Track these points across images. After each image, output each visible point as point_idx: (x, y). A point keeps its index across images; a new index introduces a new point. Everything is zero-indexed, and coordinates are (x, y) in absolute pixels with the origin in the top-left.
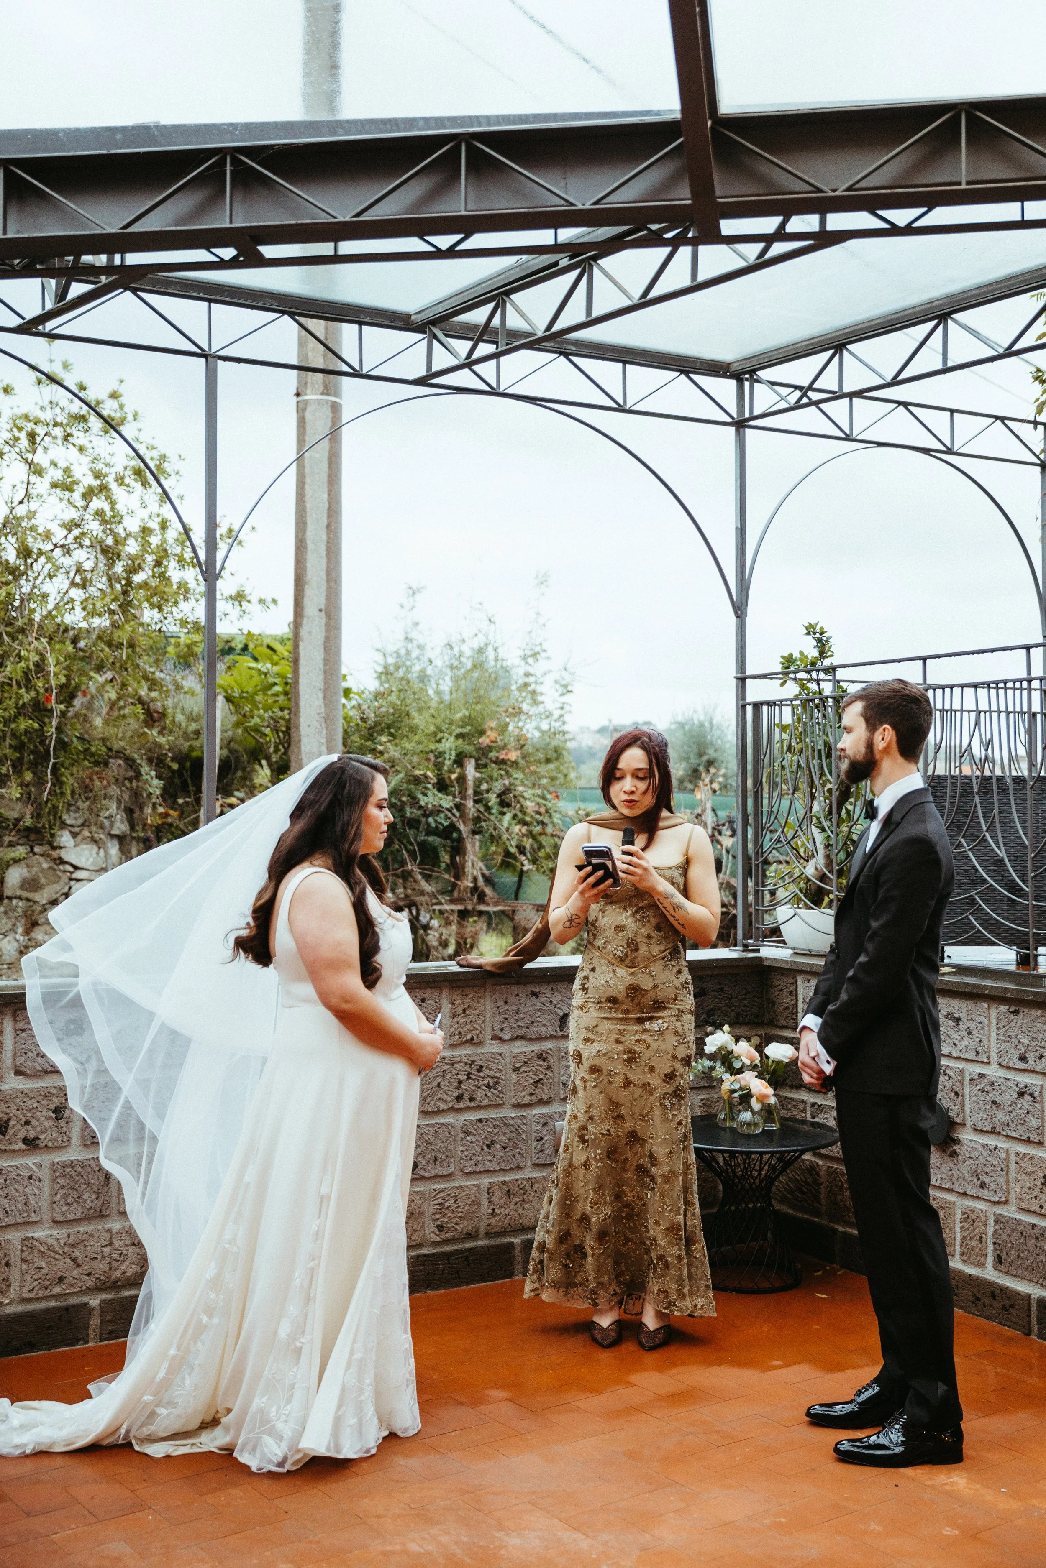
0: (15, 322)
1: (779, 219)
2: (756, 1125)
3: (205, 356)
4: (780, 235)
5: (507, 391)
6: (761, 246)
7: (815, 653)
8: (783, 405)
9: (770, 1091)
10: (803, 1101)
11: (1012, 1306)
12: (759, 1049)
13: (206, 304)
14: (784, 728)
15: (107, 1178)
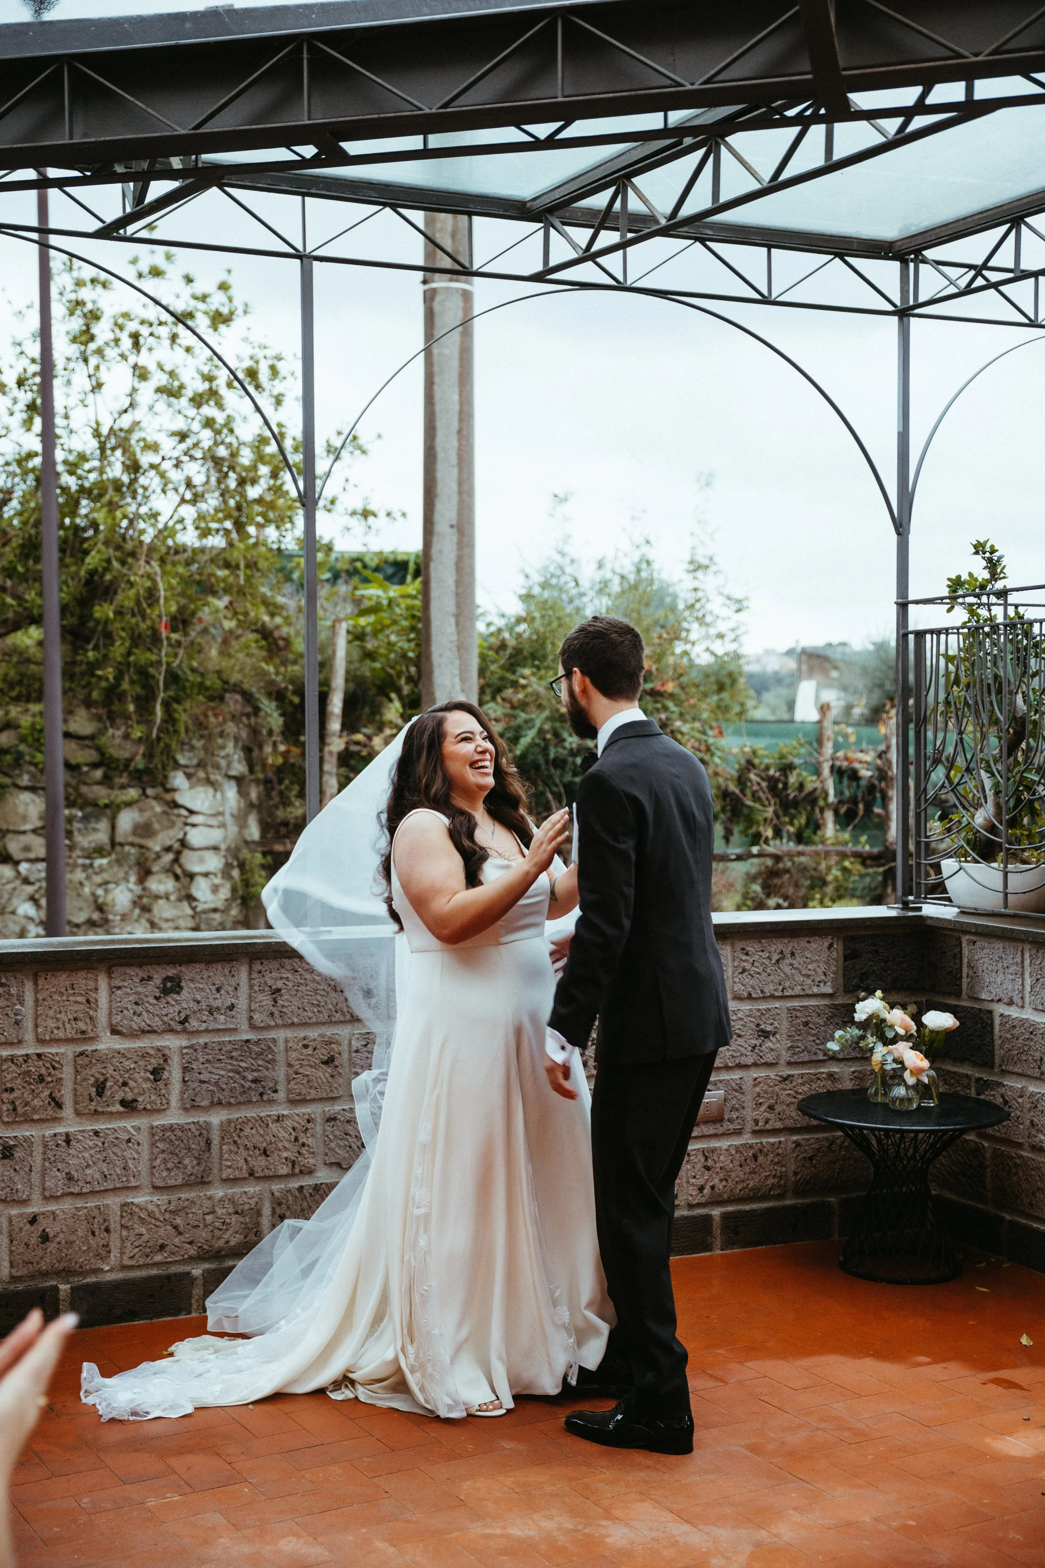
0: (97, 225)
1: (918, 90)
2: (910, 1100)
3: (298, 255)
4: (920, 107)
5: (637, 285)
6: (900, 120)
7: (986, 575)
8: (952, 290)
9: (925, 1064)
10: (967, 1076)
12: (917, 1018)
13: (300, 198)
14: (949, 659)
15: (208, 1143)
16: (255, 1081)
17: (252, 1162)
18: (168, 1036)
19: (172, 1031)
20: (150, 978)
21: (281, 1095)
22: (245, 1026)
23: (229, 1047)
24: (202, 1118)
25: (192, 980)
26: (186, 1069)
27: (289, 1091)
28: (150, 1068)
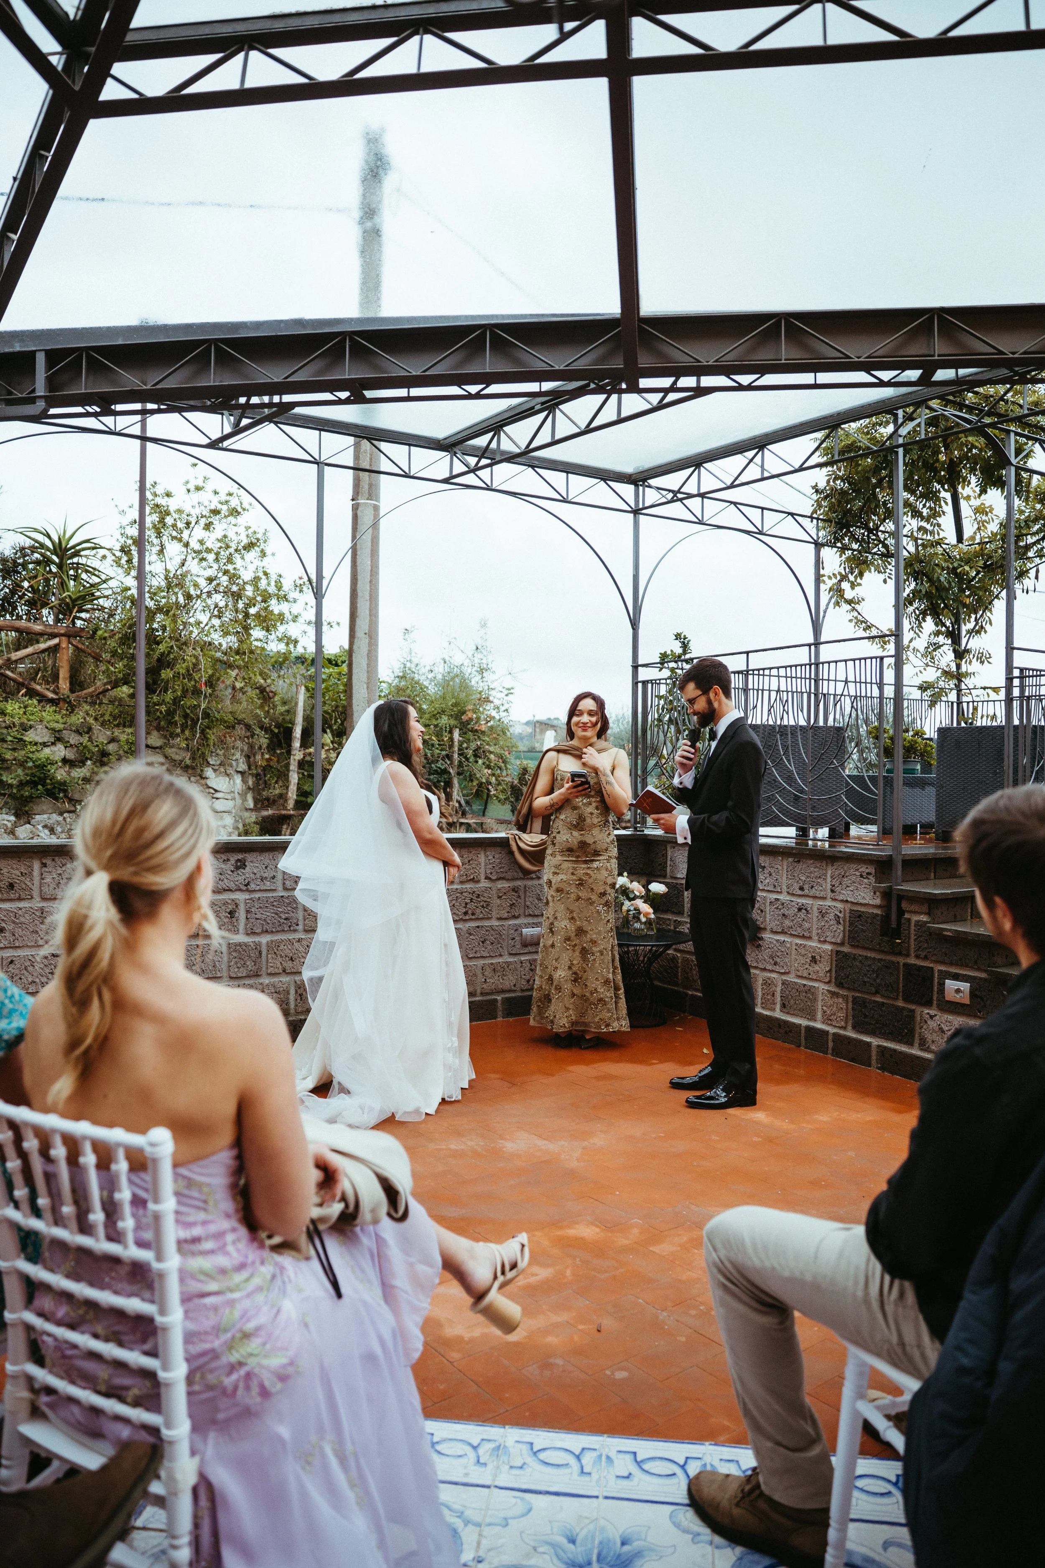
0: (206, 441)
1: (673, 379)
2: (643, 930)
3: (317, 463)
4: (673, 389)
5: (497, 488)
6: (661, 395)
7: (680, 651)
8: (664, 500)
9: (651, 911)
10: (669, 919)
11: (790, 1031)
12: (646, 886)
13: (318, 432)
14: (660, 697)
15: (260, 953)
16: (286, 919)
17: (284, 964)
18: (238, 893)
19: (241, 890)
20: (228, 860)
21: (301, 927)
22: (280, 888)
23: (272, 900)
24: (257, 939)
25: (252, 862)
26: (248, 912)
27: (305, 925)
28: (228, 910)
